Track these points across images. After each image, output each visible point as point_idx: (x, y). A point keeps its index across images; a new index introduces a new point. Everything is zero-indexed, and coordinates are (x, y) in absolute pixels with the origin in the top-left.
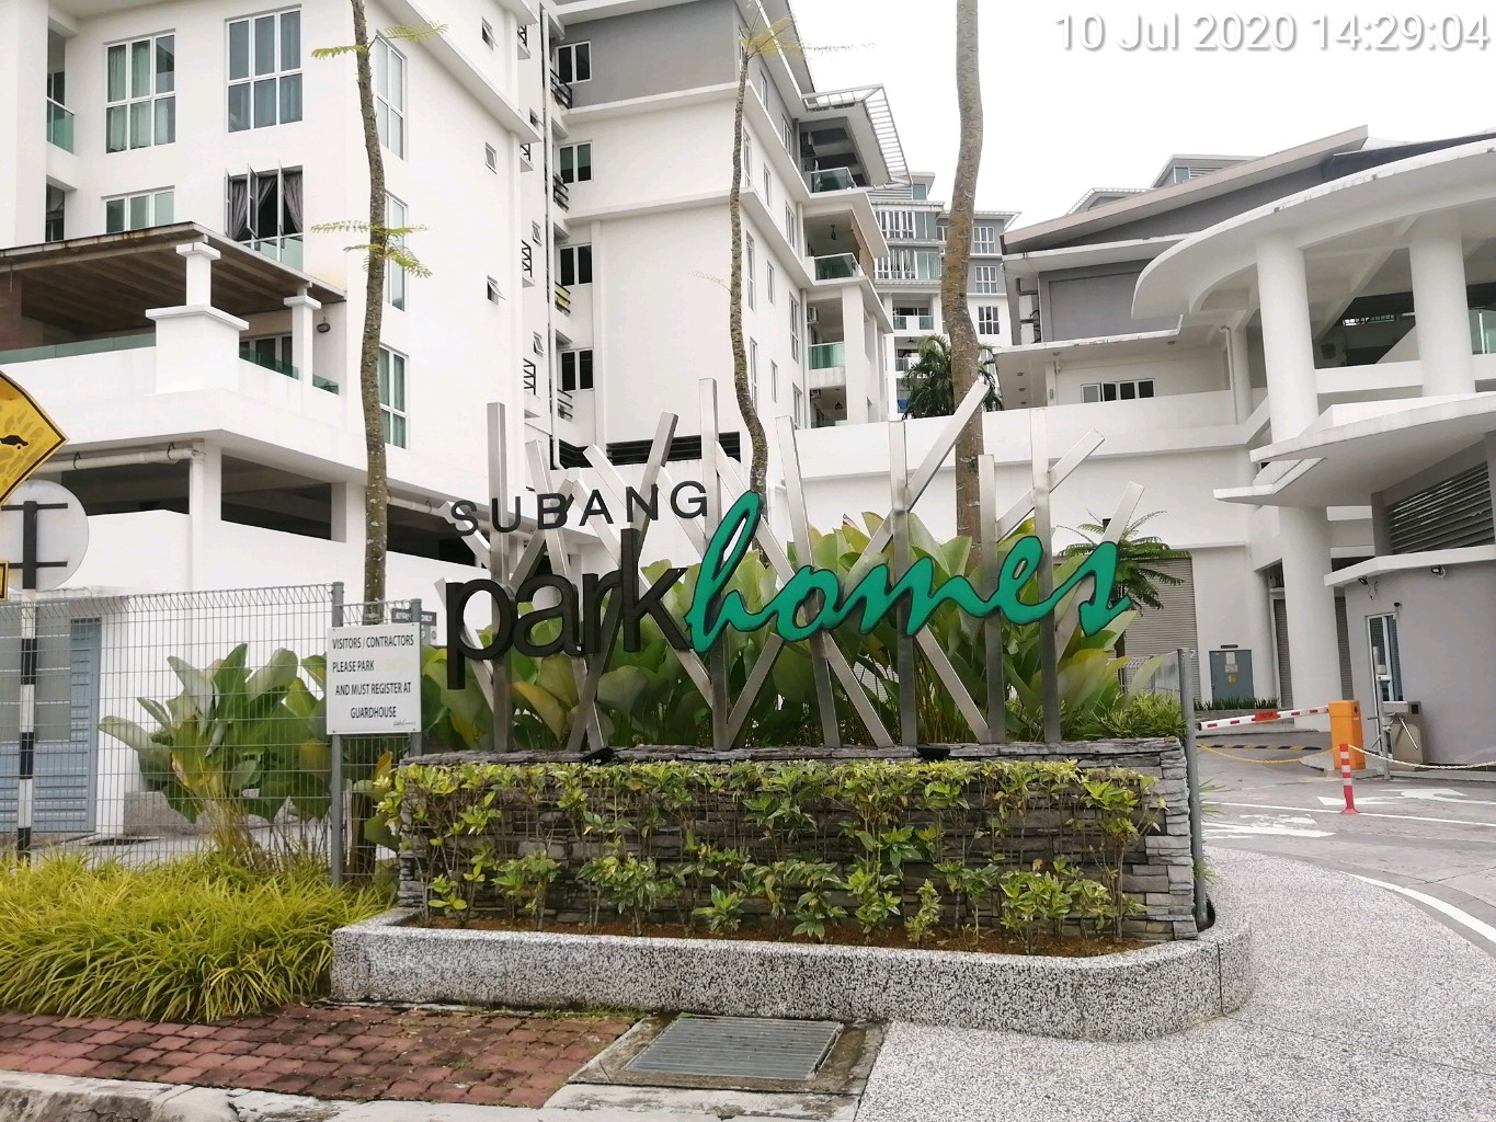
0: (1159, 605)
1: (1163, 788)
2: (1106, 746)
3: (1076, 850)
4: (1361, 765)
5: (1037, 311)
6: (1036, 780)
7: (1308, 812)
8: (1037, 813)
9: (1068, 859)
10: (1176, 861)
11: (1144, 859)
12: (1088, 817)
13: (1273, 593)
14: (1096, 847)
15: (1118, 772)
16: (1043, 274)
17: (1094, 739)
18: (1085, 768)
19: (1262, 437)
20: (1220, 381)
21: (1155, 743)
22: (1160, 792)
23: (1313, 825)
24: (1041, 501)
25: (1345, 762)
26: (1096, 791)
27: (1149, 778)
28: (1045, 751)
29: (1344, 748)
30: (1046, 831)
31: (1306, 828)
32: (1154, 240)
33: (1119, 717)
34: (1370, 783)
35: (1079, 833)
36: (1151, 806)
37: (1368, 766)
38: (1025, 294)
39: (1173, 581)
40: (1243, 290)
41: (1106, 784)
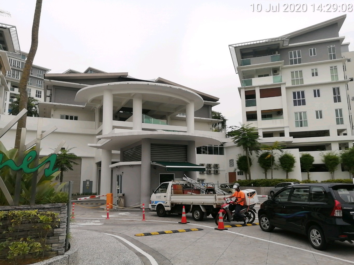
0: (72, 170)
1: (60, 216)
2: (47, 206)
3: (34, 234)
4: (112, 207)
5: (51, 94)
6: (25, 216)
7: (99, 219)
8: (24, 225)
9: (31, 237)
10: (61, 235)
11: (53, 235)
12: (38, 225)
13: (99, 168)
14: (40, 233)
15: (49, 213)
16: (54, 86)
17: (44, 204)
18: (40, 212)
19: (100, 133)
20: (93, 119)
21: (60, 205)
22: (59, 217)
23: (99, 222)
24: (38, 142)
25: (108, 207)
26: (41, 218)
27: (57, 214)
28: (29, 208)
29: (108, 204)
30: (26, 229)
31: (98, 223)
32: (82, 84)
33: (52, 198)
34: (113, 212)
35: (35, 229)
36: (56, 221)
37: (113, 208)
38: (49, 90)
39: (76, 164)
40: (100, 100)
41: (45, 216)
